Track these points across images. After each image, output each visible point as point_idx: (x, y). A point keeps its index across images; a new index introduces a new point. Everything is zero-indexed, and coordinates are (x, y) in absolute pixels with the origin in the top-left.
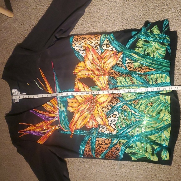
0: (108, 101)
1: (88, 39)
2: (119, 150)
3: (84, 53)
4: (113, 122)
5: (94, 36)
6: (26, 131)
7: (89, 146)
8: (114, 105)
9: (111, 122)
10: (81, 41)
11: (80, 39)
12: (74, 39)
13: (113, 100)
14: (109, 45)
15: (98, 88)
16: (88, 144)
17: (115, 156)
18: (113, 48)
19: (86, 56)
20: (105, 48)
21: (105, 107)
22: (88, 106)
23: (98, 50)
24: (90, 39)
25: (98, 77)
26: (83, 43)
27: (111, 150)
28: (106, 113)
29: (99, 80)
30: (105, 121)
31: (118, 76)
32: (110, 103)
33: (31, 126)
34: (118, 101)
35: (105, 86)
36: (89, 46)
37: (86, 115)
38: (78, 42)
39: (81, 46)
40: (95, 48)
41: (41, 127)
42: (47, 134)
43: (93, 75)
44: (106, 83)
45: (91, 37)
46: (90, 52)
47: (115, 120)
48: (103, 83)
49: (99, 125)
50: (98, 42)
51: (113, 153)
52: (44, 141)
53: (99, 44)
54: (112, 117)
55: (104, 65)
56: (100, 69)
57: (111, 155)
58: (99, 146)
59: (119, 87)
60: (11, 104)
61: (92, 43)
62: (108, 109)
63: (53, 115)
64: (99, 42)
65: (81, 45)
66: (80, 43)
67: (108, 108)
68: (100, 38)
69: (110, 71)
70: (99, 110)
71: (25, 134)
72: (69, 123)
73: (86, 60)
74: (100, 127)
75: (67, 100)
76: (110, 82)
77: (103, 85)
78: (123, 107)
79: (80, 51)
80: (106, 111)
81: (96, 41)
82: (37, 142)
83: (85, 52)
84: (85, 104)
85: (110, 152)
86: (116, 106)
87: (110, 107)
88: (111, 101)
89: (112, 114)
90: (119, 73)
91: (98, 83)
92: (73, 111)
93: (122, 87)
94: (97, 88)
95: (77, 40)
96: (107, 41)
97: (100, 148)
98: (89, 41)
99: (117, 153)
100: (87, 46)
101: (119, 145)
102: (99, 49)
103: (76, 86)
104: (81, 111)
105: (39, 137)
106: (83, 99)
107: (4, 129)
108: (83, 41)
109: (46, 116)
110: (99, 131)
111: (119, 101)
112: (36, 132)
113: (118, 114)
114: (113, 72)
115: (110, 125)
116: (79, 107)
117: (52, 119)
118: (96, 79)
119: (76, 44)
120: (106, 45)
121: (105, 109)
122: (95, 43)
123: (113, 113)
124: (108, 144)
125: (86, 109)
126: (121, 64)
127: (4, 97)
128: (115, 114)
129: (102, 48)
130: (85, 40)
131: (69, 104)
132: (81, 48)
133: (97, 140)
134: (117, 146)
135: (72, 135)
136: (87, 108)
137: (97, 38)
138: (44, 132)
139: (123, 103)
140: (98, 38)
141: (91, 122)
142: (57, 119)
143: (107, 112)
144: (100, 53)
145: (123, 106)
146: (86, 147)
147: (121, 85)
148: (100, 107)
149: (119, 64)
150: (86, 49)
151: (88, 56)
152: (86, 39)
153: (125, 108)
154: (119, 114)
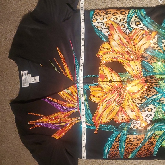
0: (142, 91)
1: (113, 14)
2: (153, 144)
3: (107, 32)
4: (149, 117)
5: (121, 11)
6: (38, 123)
7: (118, 144)
8: (150, 97)
9: (147, 117)
10: (104, 16)
11: (102, 12)
12: (95, 14)
13: (148, 90)
14: (139, 22)
15: (129, 75)
16: (116, 142)
17: (148, 153)
18: (144, 27)
19: (111, 35)
20: (134, 26)
21: (138, 98)
22: (116, 96)
23: (125, 29)
24: (115, 14)
25: (128, 62)
26: (106, 18)
27: (143, 147)
28: (138, 106)
29: (129, 65)
30: (138, 116)
31: (154, 61)
32: (145, 94)
33: (43, 117)
34: (154, 92)
35: (138, 73)
36: (113, 23)
37: (113, 107)
38: (100, 17)
39: (103, 23)
40: (121, 26)
41: (56, 118)
42: (66, 128)
43: (122, 59)
44: (139, 69)
45: (117, 12)
46: (115, 31)
47: (151, 115)
48: (135, 69)
49: (131, 120)
50: (124, 19)
51: (146, 149)
52: (61, 135)
53: (125, 20)
54: (146, 111)
55: (135, 47)
56: (130, 52)
57: (143, 153)
58: (130, 143)
59: (156, 74)
60: (18, 90)
61: (117, 19)
62: (141, 101)
63: (71, 105)
64: (126, 18)
65: (103, 21)
66: (102, 19)
67: (141, 99)
68: (127, 13)
69: (143, 55)
70: (129, 102)
71: (37, 126)
72: (93, 115)
73: (111, 40)
74: (133, 122)
75: (89, 88)
76: (144, 68)
77: (135, 72)
78: (160, 100)
79: (103, 29)
80: (138, 103)
81: (122, 17)
82: (52, 136)
83: (108, 30)
84: (112, 94)
85: (142, 149)
86: (152, 98)
87: (144, 99)
88: (145, 91)
89: (147, 108)
90: (156, 58)
91: (129, 69)
92: (96, 101)
93: (160, 74)
94: (127, 75)
95: (99, 14)
96: (136, 17)
97: (131, 145)
98: (114, 17)
99: (150, 149)
100: (110, 23)
101: (154, 138)
102: (126, 27)
103: (101, 72)
104: (107, 102)
105: (54, 131)
106: (110, 87)
107: (8, 119)
108: (106, 16)
109: (63, 106)
110: (132, 126)
111: (156, 93)
112: (51, 125)
113: (154, 108)
114: (147, 57)
115: (146, 121)
116: (105, 97)
117: (70, 111)
118: (127, 64)
119: (97, 20)
120: (136, 22)
121: (137, 101)
122: (121, 19)
123: (148, 106)
124: (141, 138)
125: (113, 100)
126: (157, 47)
127: (10, 81)
128: (150, 108)
129: (130, 26)
130: (109, 15)
131: (92, 93)
132: (103, 25)
133: (128, 138)
134: (152, 140)
135: (97, 130)
136: (114, 98)
137: (124, 13)
138: (61, 124)
139: (161, 94)
140: (126, 13)
141: (120, 115)
142: (76, 110)
143: (140, 104)
144: (127, 33)
145: (161, 98)
146: (114, 146)
147: (158, 72)
148: (131, 98)
149: (154, 47)
150: (110, 27)
151: (113, 35)
152: (110, 13)
153: (163, 101)
154: (156, 108)
